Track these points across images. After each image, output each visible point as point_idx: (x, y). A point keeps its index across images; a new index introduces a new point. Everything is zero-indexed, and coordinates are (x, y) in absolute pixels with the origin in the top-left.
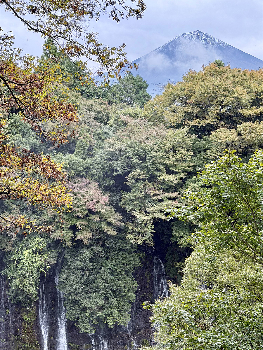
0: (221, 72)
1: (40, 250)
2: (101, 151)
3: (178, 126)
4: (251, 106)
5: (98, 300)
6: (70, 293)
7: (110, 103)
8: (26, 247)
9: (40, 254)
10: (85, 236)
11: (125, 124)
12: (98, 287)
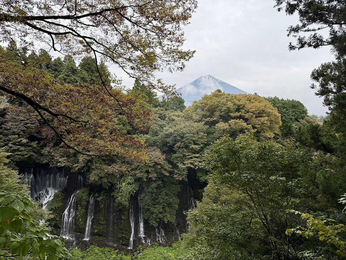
0: (220, 95)
1: (130, 182)
2: (161, 133)
3: (199, 121)
4: (235, 112)
5: (159, 209)
6: (146, 205)
7: (166, 110)
8: (124, 181)
9: (130, 185)
10: (153, 176)
11: (174, 120)
12: (159, 202)
